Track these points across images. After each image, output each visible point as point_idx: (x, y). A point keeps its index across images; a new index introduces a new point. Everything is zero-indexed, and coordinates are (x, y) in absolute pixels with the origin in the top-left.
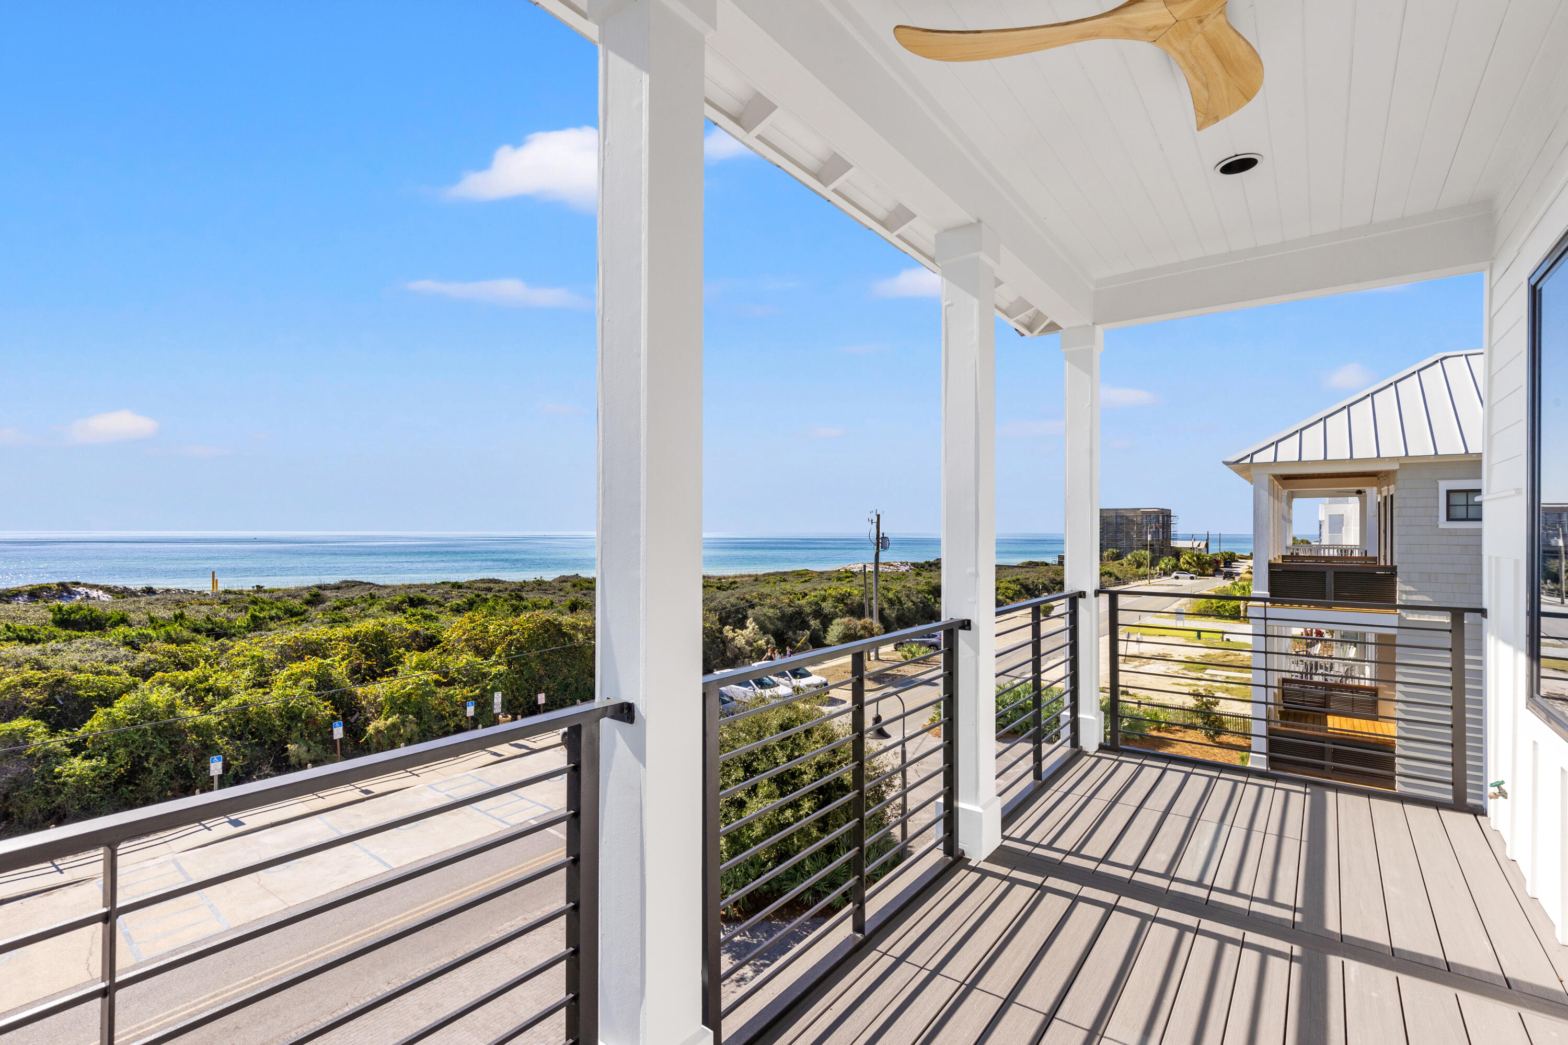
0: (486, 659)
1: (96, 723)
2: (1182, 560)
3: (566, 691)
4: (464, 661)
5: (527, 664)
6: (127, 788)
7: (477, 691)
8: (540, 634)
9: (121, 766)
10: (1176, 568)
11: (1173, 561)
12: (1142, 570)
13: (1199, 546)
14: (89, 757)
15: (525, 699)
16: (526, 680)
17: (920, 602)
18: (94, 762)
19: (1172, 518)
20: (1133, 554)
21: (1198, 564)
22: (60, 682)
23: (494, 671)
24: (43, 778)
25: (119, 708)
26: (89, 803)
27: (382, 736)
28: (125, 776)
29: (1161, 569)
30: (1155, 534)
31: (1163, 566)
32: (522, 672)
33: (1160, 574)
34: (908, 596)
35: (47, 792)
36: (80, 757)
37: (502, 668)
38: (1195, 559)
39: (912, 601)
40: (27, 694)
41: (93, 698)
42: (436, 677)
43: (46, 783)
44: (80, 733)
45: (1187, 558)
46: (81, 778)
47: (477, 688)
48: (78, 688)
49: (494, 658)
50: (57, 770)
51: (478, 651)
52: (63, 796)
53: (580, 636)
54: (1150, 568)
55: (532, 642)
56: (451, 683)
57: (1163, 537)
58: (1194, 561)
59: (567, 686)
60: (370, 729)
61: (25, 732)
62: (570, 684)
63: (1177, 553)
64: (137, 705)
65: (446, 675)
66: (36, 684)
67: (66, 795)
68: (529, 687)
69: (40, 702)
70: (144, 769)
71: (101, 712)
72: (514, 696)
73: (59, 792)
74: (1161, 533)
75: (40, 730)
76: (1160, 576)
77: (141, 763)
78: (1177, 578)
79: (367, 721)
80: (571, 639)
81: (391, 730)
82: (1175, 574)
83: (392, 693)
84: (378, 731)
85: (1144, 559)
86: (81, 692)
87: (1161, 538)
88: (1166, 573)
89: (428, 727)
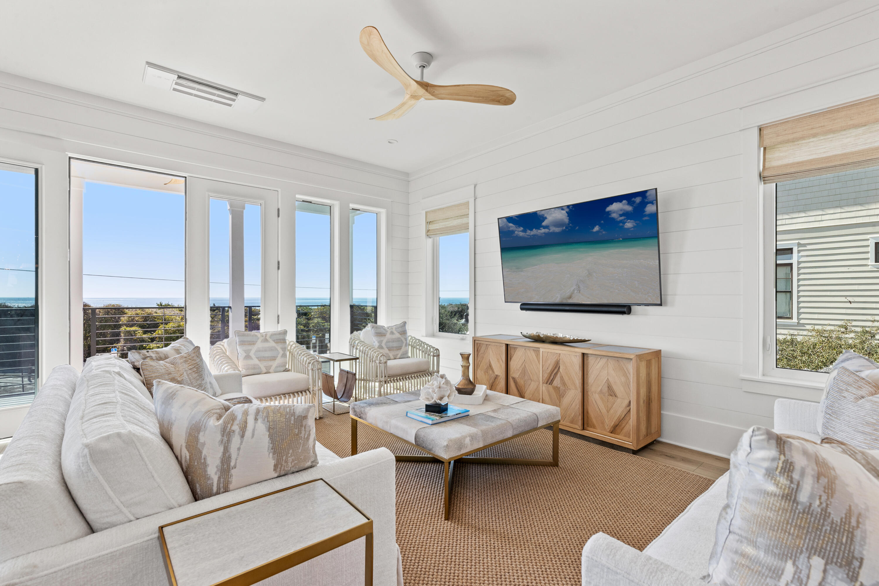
40: (137, 319)
61: (135, 331)
75: (140, 331)
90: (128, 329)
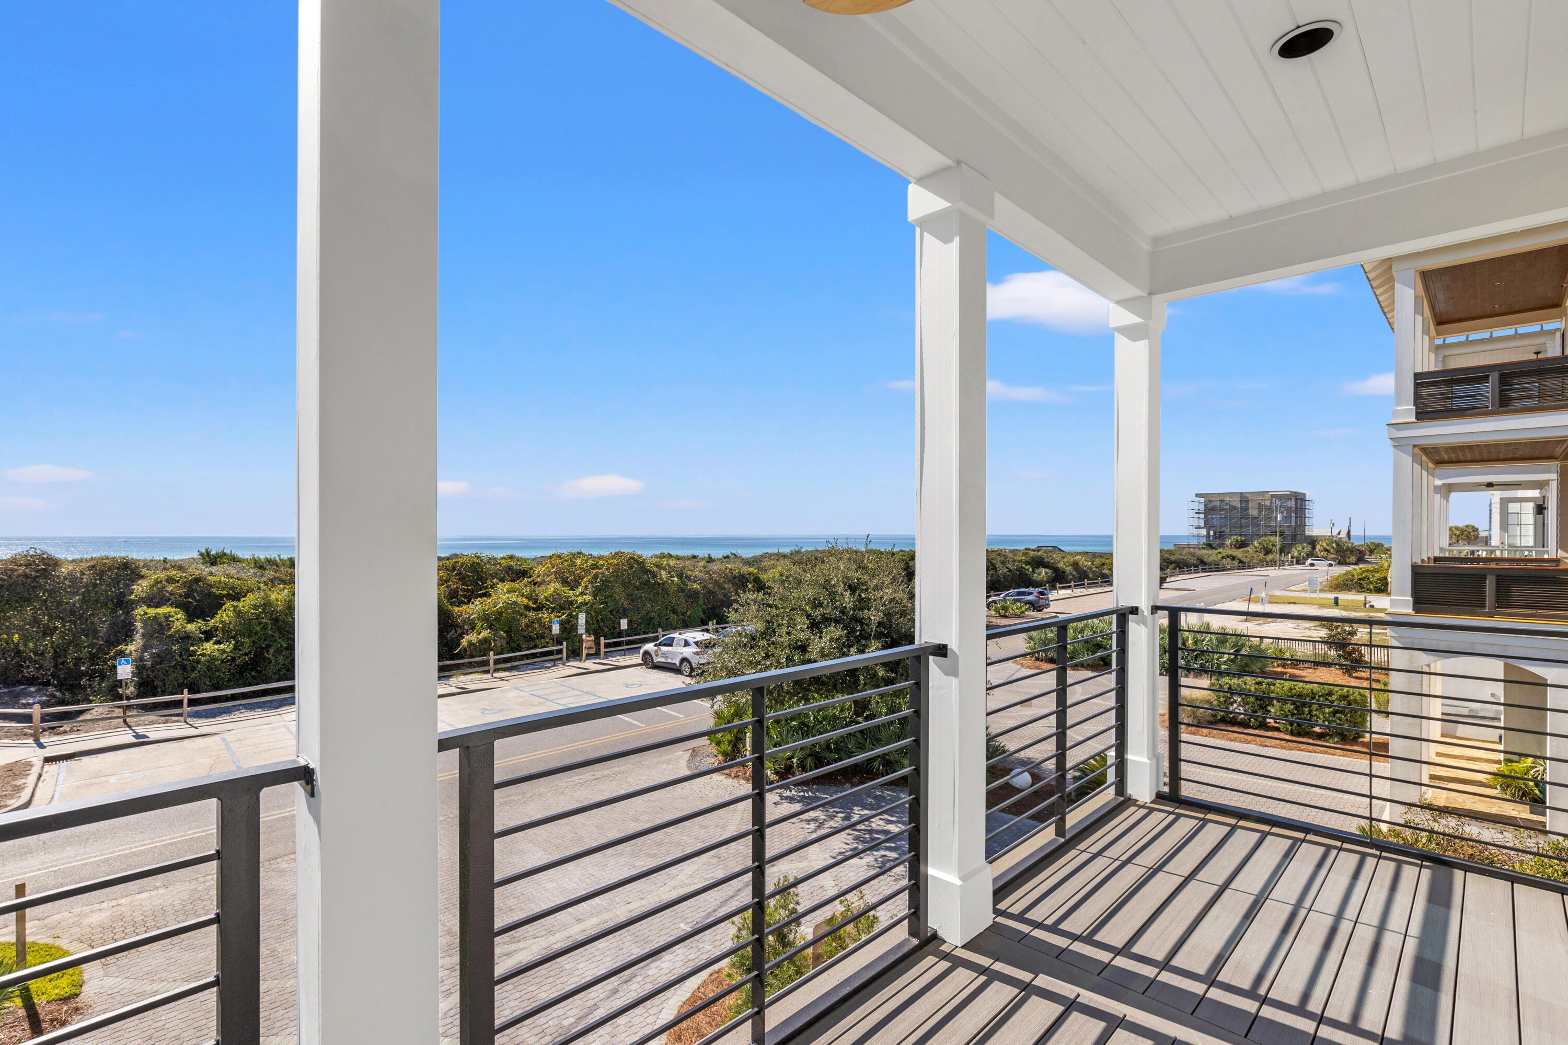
0: (572, 589)
1: (225, 615)
2: (1318, 547)
3: (649, 624)
4: (552, 589)
5: (611, 596)
6: (250, 674)
7: (564, 616)
8: (625, 570)
9: (246, 654)
10: (1311, 555)
11: (1309, 548)
12: (1270, 557)
13: (1339, 533)
14: (218, 643)
15: (610, 629)
16: (611, 612)
17: (1017, 570)
18: (222, 646)
19: (1307, 503)
20: (1260, 540)
21: (1337, 552)
22: (197, 580)
23: (580, 599)
24: (181, 656)
25: (245, 604)
26: (218, 682)
27: (474, 649)
28: (249, 664)
29: (1292, 557)
30: (1287, 518)
31: (1296, 554)
32: (607, 603)
33: (1292, 562)
34: (1003, 563)
35: (184, 668)
36: (211, 642)
37: (588, 598)
38: (1334, 545)
39: (1007, 568)
40: (170, 588)
41: (225, 596)
42: (525, 601)
43: (183, 660)
44: (212, 623)
45: (1324, 544)
46: (213, 659)
47: (564, 614)
48: (211, 586)
49: (580, 589)
50: (192, 648)
51: (565, 582)
52: (196, 672)
53: (663, 573)
54: (1280, 554)
55: (617, 577)
56: (539, 608)
57: (1296, 523)
58: (1333, 547)
59: (651, 619)
60: (464, 642)
61: (167, 617)
62: (653, 618)
63: (1313, 542)
64: (260, 601)
65: (535, 601)
66: (178, 581)
67: (199, 672)
68: (614, 619)
69: (181, 596)
70: (265, 659)
71: (228, 605)
72: (599, 626)
73: (194, 669)
74: (1293, 519)
75: (179, 616)
76: (1292, 563)
77: (262, 653)
78: (1312, 565)
79: (461, 636)
80: (654, 576)
81: (483, 644)
82: (1309, 561)
83: (484, 610)
84: (471, 644)
85: (1273, 545)
86: (214, 590)
87: (1293, 524)
88: (1299, 562)
89: (518, 645)
90: (152, 612)
